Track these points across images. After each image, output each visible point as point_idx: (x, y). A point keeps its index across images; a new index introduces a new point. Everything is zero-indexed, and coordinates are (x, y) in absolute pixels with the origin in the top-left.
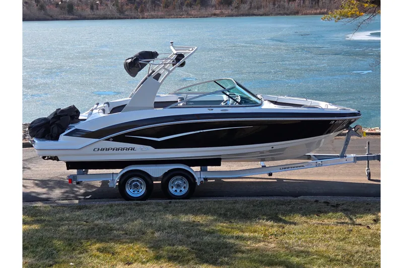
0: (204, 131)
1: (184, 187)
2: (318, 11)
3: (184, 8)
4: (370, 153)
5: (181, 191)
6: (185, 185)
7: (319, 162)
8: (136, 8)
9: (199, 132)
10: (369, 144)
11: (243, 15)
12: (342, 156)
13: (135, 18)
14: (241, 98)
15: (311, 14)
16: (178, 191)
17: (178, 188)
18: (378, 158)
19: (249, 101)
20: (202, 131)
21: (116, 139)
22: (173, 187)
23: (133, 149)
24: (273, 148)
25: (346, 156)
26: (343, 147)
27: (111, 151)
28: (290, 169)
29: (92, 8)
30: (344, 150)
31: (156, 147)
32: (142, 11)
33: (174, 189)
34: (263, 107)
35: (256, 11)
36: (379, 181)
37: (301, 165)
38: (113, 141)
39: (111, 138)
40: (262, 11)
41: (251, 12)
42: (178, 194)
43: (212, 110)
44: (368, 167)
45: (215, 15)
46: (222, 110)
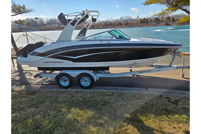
0: (98, 53)
1: (89, 82)
2: (147, 26)
3: (117, 26)
4: (184, 65)
5: (87, 84)
6: (89, 81)
7: (159, 69)
8: (107, 26)
9: (95, 54)
10: (184, 60)
11: (130, 27)
12: (170, 66)
13: (106, 28)
14: (119, 36)
15: (145, 26)
16: (86, 83)
17: (85, 82)
18: (189, 67)
19: (122, 37)
20: (97, 53)
21: (53, 57)
22: (83, 82)
23: (62, 62)
24: (135, 62)
25: (172, 66)
26: (171, 62)
27: (51, 63)
28: (144, 73)
29: (97, 26)
30: (171, 63)
31: (74, 62)
32: (108, 27)
33: (84, 82)
34: (130, 40)
35: (133, 26)
36: (189, 79)
37: (150, 71)
38: (51, 58)
39: (51, 56)
40: (134, 26)
41: (132, 26)
42: (86, 85)
43: (102, 42)
44: (182, 71)
45: (124, 27)
46: (107, 42)
